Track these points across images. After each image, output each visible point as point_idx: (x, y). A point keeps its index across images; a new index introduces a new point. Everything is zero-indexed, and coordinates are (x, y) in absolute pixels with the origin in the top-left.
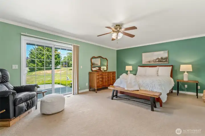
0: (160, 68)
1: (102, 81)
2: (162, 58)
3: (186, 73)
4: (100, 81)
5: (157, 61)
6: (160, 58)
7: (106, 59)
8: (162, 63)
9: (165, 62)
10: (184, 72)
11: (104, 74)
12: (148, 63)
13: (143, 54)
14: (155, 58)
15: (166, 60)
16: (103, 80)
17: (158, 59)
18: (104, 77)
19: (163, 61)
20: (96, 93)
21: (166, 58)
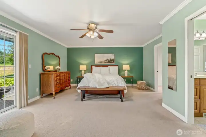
0: (111, 67)
1: (60, 83)
2: (111, 60)
3: (126, 71)
4: (57, 83)
5: (107, 61)
6: (109, 59)
7: (58, 56)
8: (110, 63)
9: (112, 62)
10: (125, 70)
11: (61, 75)
12: (100, 63)
13: (96, 55)
14: (105, 59)
15: (114, 61)
16: (60, 81)
17: (108, 60)
18: (61, 78)
19: (111, 62)
20: (54, 98)
21: (113, 60)
